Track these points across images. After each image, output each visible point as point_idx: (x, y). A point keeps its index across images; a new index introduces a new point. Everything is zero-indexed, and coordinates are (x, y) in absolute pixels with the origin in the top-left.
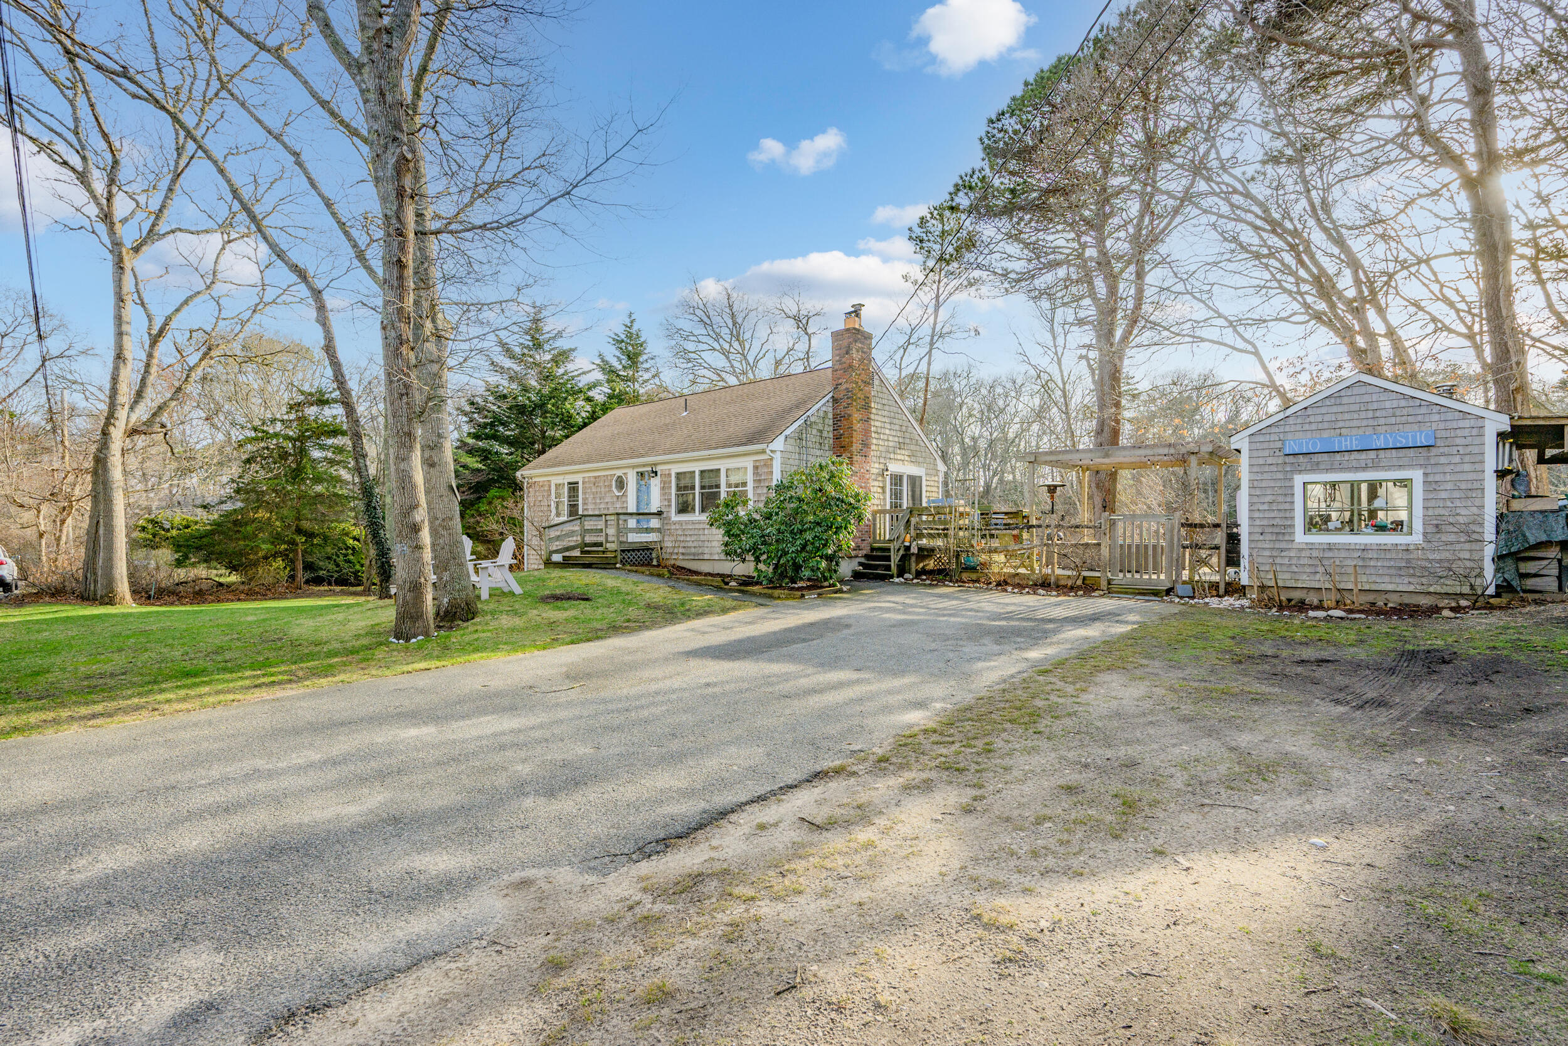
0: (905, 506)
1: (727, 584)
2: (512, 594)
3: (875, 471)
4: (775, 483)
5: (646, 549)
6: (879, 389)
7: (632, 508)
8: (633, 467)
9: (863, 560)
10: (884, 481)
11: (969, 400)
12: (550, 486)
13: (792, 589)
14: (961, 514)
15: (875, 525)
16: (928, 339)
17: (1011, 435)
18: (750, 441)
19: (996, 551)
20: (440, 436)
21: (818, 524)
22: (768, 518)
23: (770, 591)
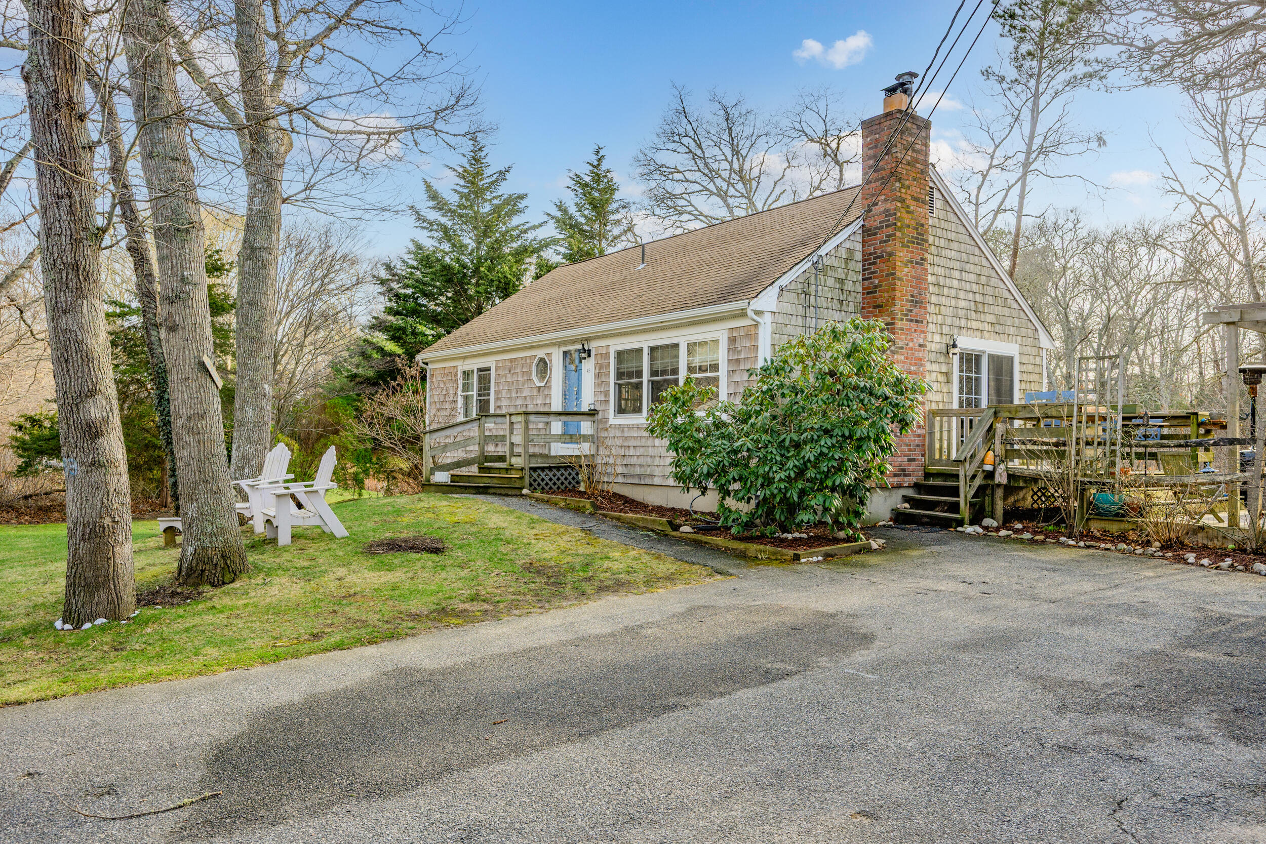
0: (984, 404)
1: (676, 528)
2: (332, 537)
3: (934, 347)
4: (761, 363)
5: (567, 467)
6: (942, 214)
7: (557, 405)
8: (559, 344)
9: (910, 493)
10: (949, 364)
11: (1075, 262)
12: (456, 375)
13: (781, 542)
14: (1091, 419)
15: (932, 434)
16: (1021, 157)
17: (1139, 311)
18: (724, 298)
19: (1157, 484)
20: (184, 280)
21: (826, 432)
22: (745, 422)
23: (742, 546)
